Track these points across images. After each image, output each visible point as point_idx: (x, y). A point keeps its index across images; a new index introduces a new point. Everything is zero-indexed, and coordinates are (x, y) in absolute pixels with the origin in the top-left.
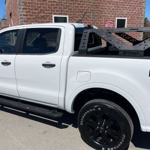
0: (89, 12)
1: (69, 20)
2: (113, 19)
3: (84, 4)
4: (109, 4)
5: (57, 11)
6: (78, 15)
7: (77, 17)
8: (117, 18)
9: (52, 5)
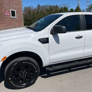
8: (11, 10)
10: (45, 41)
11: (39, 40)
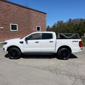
0: (26, 23)
3: (24, 20)
4: (34, 20)
6: (22, 24)
8: (37, 26)
11: (20, 42)
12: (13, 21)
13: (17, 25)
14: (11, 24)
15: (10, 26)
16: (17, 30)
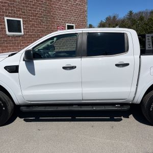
0: (42, 17)
1: (23, 23)
2: (63, 25)
3: (37, 8)
4: (59, 10)
5: (9, 13)
6: (32, 19)
7: (30, 21)
8: (67, 24)
9: (3, 6)
10: (13, 69)
12: (11, 10)
13: (21, 20)
14: (6, 18)
15: (4, 22)
16: (22, 33)
